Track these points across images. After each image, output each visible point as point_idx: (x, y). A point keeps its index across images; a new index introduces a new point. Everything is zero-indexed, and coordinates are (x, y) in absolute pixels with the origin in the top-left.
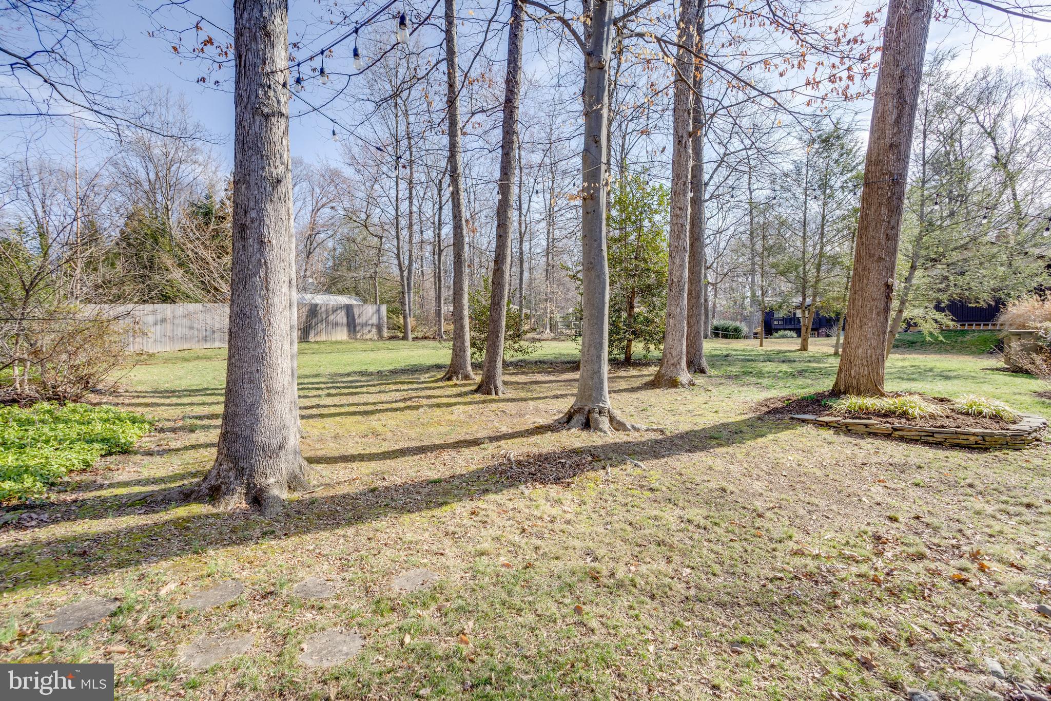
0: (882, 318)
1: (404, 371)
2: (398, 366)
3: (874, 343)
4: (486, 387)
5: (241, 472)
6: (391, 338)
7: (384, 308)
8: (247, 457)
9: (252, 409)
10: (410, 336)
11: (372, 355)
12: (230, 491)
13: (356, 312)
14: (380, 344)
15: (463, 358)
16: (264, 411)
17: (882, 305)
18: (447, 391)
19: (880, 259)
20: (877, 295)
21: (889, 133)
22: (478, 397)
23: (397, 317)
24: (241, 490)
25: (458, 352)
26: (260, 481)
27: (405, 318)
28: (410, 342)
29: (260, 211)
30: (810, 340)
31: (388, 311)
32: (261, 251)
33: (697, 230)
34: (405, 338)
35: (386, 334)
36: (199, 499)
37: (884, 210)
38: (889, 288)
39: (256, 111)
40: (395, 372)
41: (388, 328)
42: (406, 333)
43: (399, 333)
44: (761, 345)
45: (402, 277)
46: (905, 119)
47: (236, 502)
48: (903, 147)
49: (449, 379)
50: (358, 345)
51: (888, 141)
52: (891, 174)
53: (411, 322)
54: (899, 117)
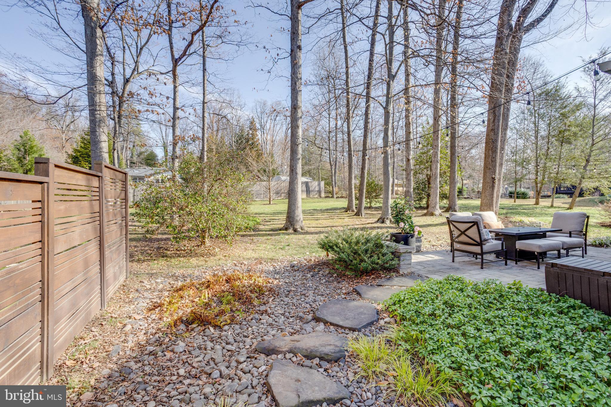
0: (491, 189)
1: (330, 209)
2: (328, 208)
3: (489, 198)
4: (358, 214)
5: (292, 225)
6: (326, 197)
7: (322, 183)
8: (293, 221)
9: (294, 211)
10: (335, 196)
11: (318, 204)
12: (290, 229)
13: (310, 184)
14: (321, 200)
15: (352, 204)
16: (296, 212)
17: (491, 185)
18: (346, 215)
19: (490, 169)
20: (489, 181)
21: (491, 125)
22: (355, 217)
23: (330, 187)
24: (292, 228)
25: (350, 202)
26: (295, 227)
27: (333, 187)
28: (335, 199)
29: (296, 166)
30: (540, 200)
31: (325, 184)
32: (296, 175)
33: (453, 150)
34: (332, 197)
35: (323, 195)
36: (283, 230)
37: (490, 152)
38: (494, 179)
39: (296, 144)
40: (327, 210)
41: (325, 192)
42: (333, 194)
43: (330, 195)
44: (515, 202)
45: (331, 169)
46: (496, 121)
47: (291, 231)
48: (496, 130)
49: (346, 212)
50: (311, 200)
51: (491, 128)
52: (492, 140)
53: (336, 189)
54: (494, 120)
